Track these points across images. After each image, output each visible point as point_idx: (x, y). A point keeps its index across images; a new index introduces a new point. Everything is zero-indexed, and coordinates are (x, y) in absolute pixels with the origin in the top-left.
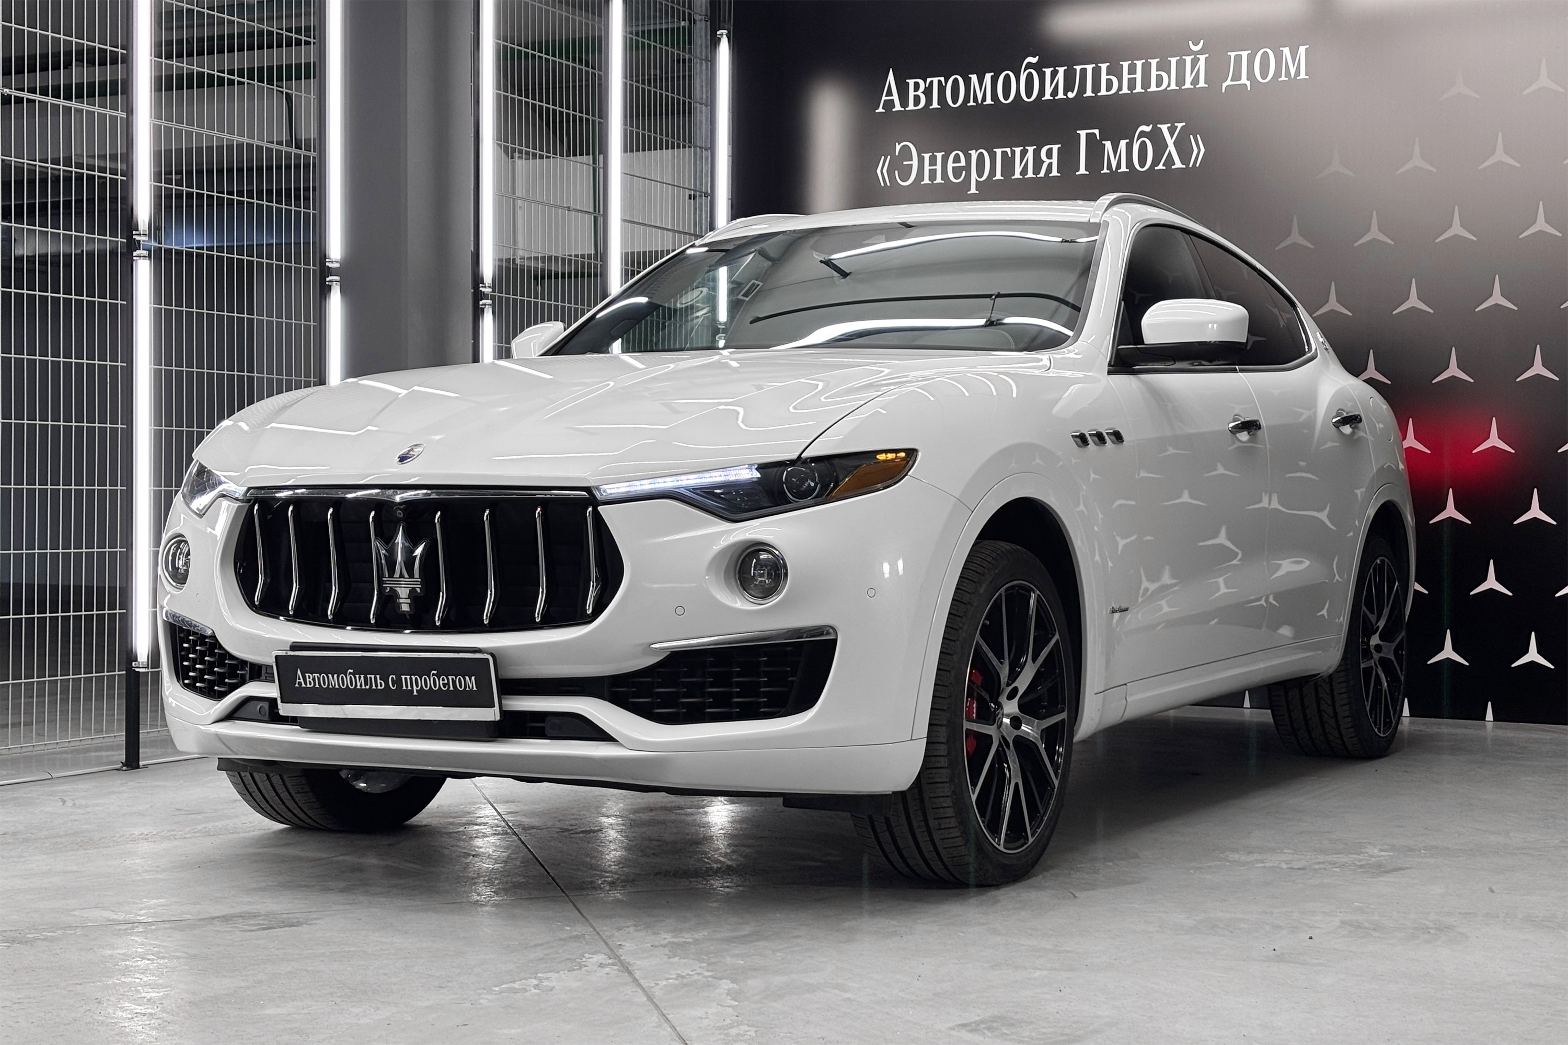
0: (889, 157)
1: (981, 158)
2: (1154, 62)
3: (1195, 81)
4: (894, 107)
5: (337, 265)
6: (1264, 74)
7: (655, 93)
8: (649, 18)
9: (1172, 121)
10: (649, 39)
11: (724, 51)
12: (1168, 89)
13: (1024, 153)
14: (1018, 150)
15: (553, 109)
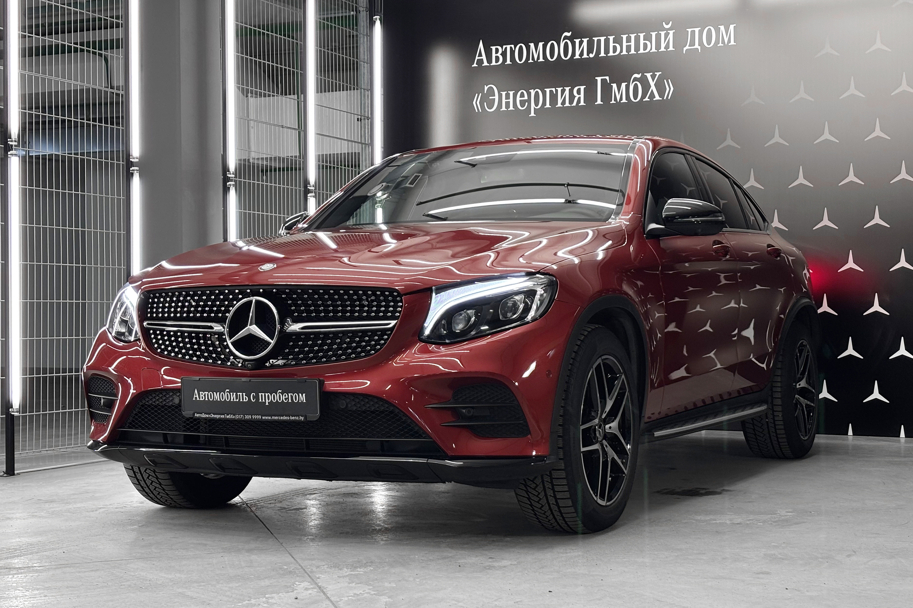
0: (481, 94)
1: (537, 94)
2: (642, 35)
3: (667, 47)
4: (483, 64)
5: (137, 160)
6: (709, 42)
7: (335, 55)
8: (331, 10)
9: (653, 72)
10: (331, 22)
11: (378, 29)
12: (651, 51)
13: (563, 91)
14: (559, 90)
15: (272, 65)
